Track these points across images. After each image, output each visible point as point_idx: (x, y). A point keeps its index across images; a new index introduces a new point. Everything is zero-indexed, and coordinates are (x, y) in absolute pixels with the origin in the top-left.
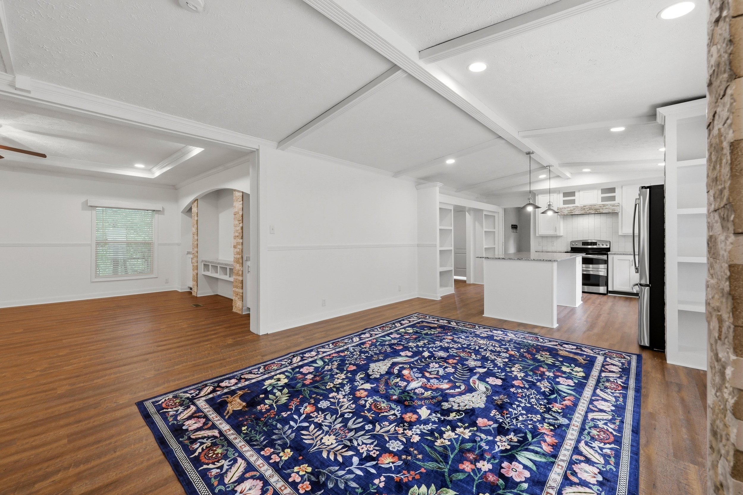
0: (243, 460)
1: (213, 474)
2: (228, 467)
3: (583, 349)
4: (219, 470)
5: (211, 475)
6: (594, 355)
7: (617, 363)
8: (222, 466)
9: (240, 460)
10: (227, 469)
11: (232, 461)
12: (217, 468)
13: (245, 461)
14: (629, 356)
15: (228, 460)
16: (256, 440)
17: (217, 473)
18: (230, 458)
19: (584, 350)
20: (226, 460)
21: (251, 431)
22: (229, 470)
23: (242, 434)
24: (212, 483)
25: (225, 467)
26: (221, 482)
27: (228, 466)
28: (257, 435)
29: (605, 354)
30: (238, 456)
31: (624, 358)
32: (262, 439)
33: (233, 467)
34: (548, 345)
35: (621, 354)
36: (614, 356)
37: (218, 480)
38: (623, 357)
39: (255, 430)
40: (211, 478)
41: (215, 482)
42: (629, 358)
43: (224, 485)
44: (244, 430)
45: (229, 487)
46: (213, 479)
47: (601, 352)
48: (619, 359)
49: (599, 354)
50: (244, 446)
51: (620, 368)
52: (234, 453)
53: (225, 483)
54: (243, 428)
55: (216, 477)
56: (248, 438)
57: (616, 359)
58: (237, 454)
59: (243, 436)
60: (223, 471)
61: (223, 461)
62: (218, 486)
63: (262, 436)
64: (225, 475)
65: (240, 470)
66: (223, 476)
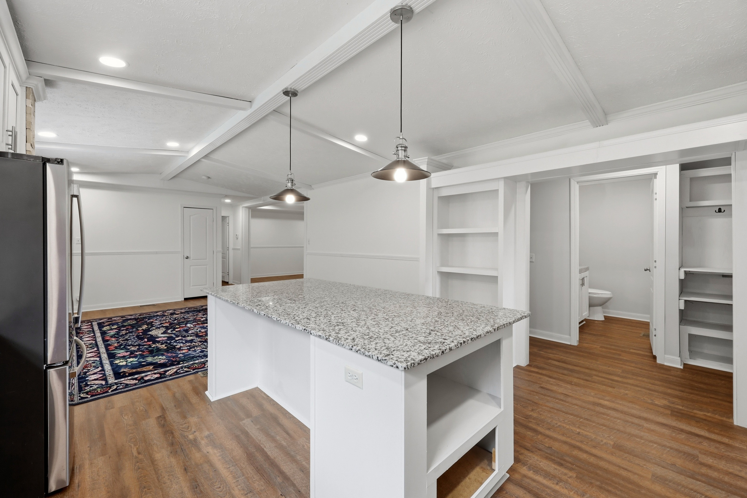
3: (137, 381)
6: (119, 380)
7: (93, 382)
14: (82, 398)
19: (135, 381)
29: (110, 387)
31: (87, 393)
34: (174, 367)
35: (92, 396)
36: (99, 390)
38: (89, 393)
42: (82, 395)
47: (115, 387)
48: (92, 388)
49: (116, 384)
51: (88, 380)
57: (95, 387)
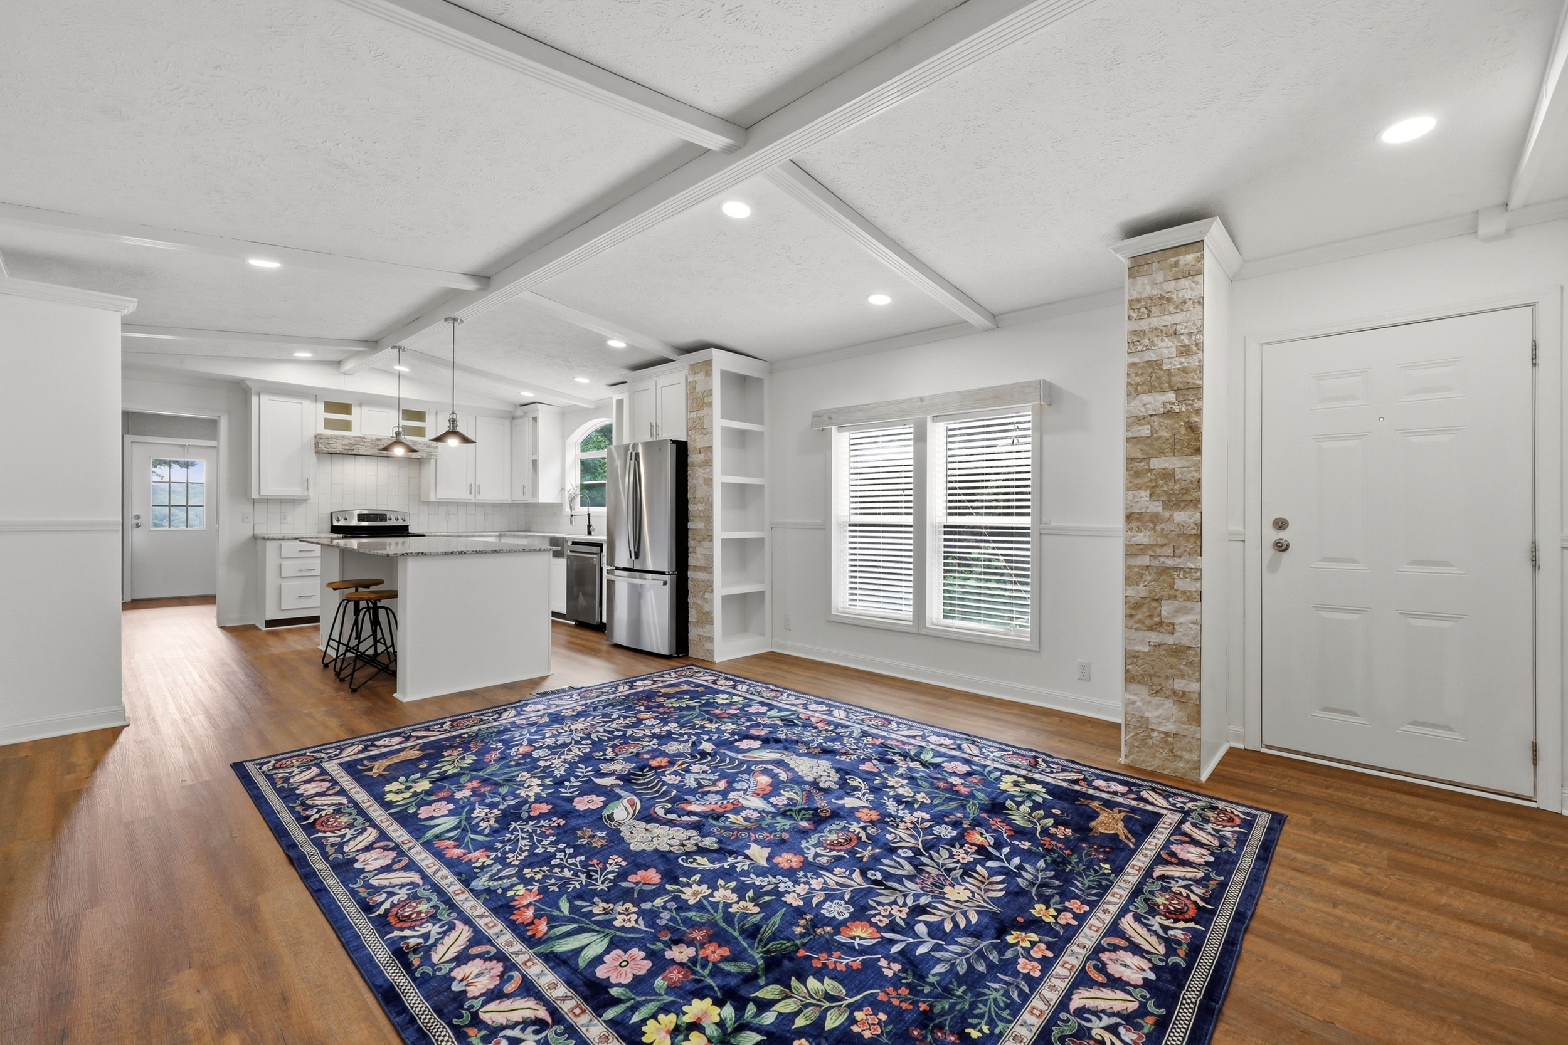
0: (1071, 1000)
1: (1135, 1037)
2: (1104, 1017)
4: (1121, 1030)
5: (1140, 1037)
8: (1107, 1028)
9: (1076, 1003)
10: (1109, 1017)
11: (1086, 1015)
12: (1118, 1036)
13: (1072, 994)
15: (1088, 1025)
16: (1006, 994)
17: (1129, 1030)
18: (1079, 1024)
20: (1090, 1029)
21: (981, 1016)
22: (1109, 1011)
23: (997, 1031)
24: (1153, 1027)
25: (1106, 1021)
26: (1142, 1012)
27: (1100, 1019)
28: (987, 1000)
30: (1068, 1012)
32: (996, 986)
33: (1100, 1008)
37: (1143, 1019)
39: (973, 1006)
40: (1147, 1035)
41: (1148, 1024)
43: (1143, 1005)
44: (981, 1031)
45: (1142, 996)
46: (1146, 1030)
50: (1035, 1011)
52: (1063, 1021)
53: (1139, 1007)
54: (975, 1034)
55: (1138, 1027)
56: (1005, 1014)
58: (1063, 1016)
59: (1001, 1026)
60: (1118, 1020)
61: (1093, 1033)
62: (1152, 1014)
63: (989, 988)
64: (1125, 1013)
65: (1100, 994)
66: (1129, 1015)
